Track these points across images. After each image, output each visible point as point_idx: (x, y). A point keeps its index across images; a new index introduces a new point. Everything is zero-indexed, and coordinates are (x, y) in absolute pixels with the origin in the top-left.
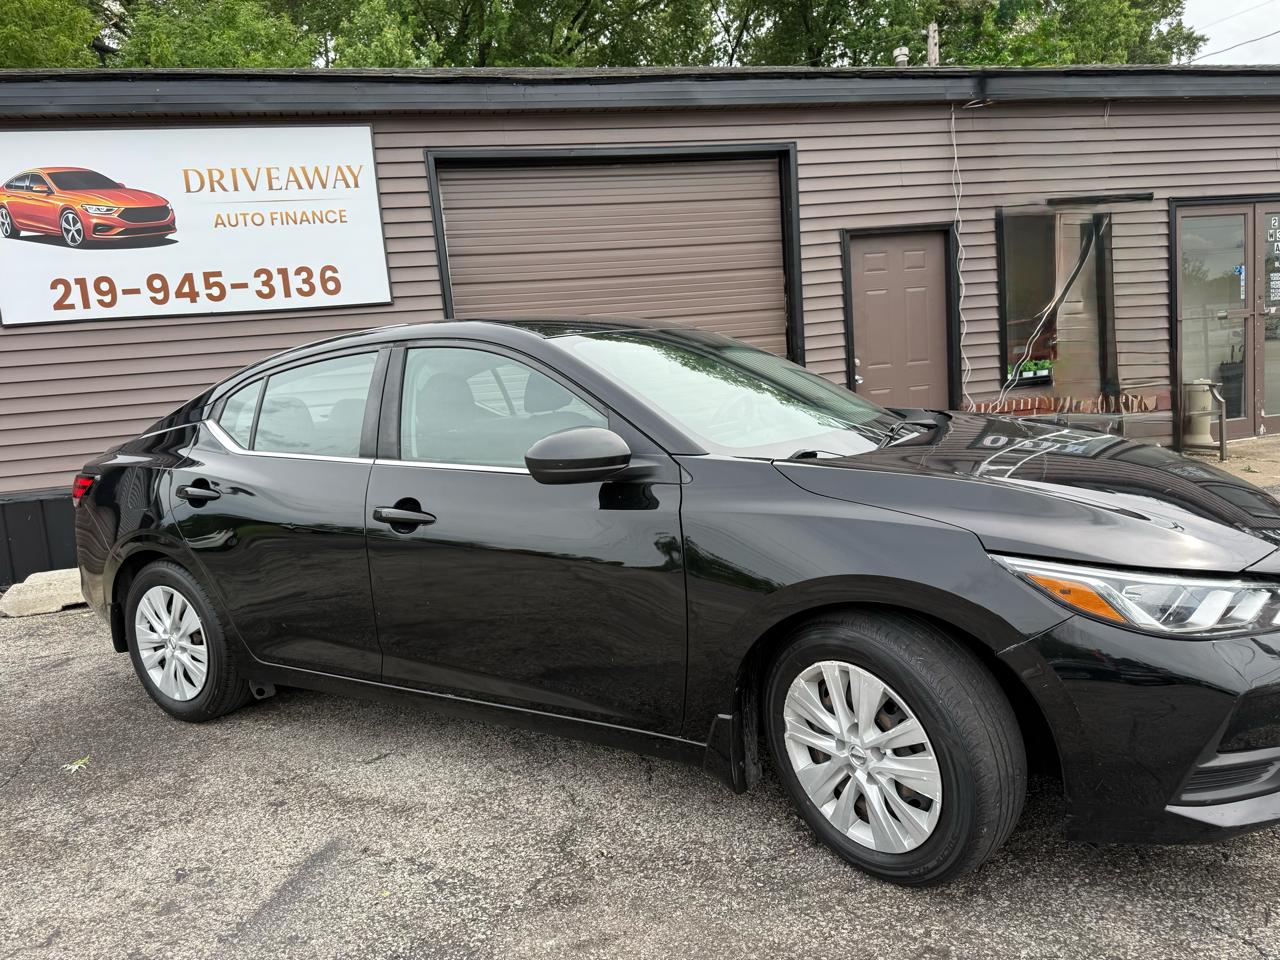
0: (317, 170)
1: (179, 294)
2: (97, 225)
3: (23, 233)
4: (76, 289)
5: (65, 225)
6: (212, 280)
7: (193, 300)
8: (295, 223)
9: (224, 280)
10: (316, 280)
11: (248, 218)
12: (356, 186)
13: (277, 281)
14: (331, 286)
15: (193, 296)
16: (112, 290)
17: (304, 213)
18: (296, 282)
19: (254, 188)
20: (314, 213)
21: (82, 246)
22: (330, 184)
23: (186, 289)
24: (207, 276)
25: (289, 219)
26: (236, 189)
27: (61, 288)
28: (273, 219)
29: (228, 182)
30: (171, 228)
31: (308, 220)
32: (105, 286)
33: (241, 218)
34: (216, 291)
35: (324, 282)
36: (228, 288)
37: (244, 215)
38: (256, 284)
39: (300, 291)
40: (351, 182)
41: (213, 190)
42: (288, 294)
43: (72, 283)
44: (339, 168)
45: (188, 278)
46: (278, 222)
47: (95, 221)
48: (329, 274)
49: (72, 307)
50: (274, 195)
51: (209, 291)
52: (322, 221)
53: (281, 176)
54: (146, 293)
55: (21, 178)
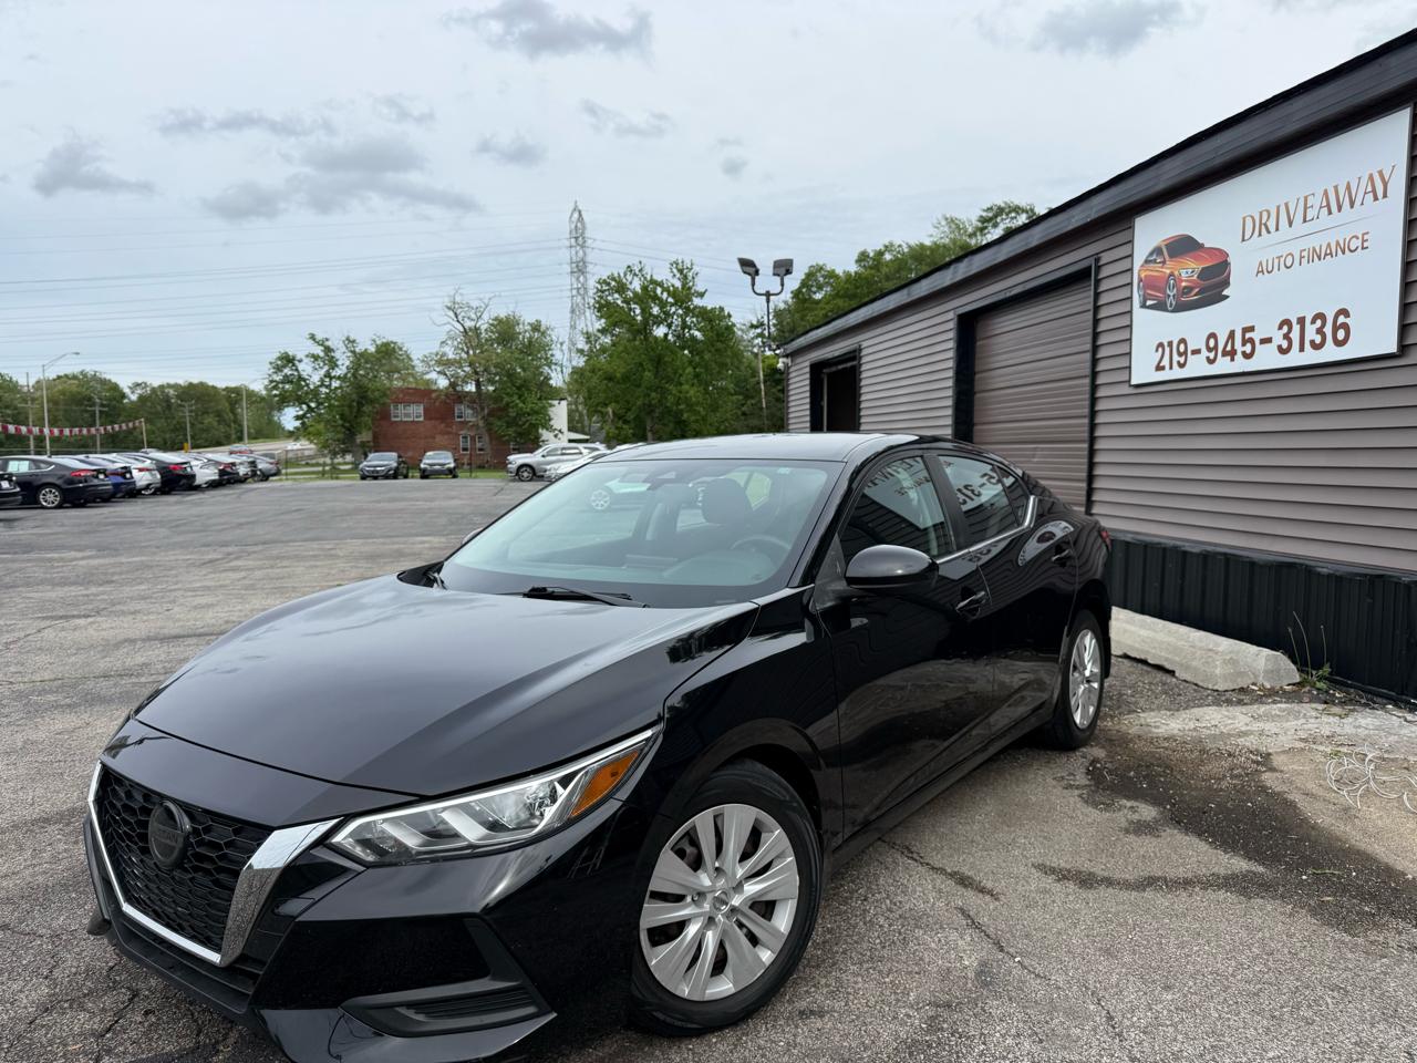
0: (1348, 187)
1: (1225, 353)
2: (1185, 287)
3: (1149, 303)
4: (1167, 350)
5: (1168, 292)
6: (1248, 335)
7: (1232, 360)
8: (1320, 259)
9: (1256, 336)
10: (1328, 330)
11: (1282, 260)
12: (1385, 196)
13: (1295, 335)
14: (1341, 334)
15: (1232, 354)
16: (1185, 353)
17: (1329, 245)
18: (1311, 333)
19: (1290, 226)
20: (1338, 243)
21: (1176, 310)
22: (1358, 203)
23: (1229, 348)
24: (1245, 330)
25: (1317, 255)
26: (1277, 229)
27: (1160, 349)
28: (1301, 257)
29: (1272, 225)
30: (1226, 283)
31: (1331, 254)
32: (1182, 348)
33: (1276, 261)
34: (1248, 348)
35: (1335, 329)
36: (1257, 342)
37: (1279, 258)
38: (1279, 339)
39: (1312, 343)
40: (1380, 194)
41: (1260, 235)
42: (1302, 349)
43: (1166, 344)
44: (1371, 178)
45: (1232, 335)
46: (1305, 261)
47: (1184, 284)
48: (1341, 319)
49: (1163, 368)
50: (1308, 227)
51: (1244, 349)
52: (1344, 253)
53: (1315, 201)
54: (1205, 353)
55: (1151, 254)
